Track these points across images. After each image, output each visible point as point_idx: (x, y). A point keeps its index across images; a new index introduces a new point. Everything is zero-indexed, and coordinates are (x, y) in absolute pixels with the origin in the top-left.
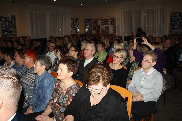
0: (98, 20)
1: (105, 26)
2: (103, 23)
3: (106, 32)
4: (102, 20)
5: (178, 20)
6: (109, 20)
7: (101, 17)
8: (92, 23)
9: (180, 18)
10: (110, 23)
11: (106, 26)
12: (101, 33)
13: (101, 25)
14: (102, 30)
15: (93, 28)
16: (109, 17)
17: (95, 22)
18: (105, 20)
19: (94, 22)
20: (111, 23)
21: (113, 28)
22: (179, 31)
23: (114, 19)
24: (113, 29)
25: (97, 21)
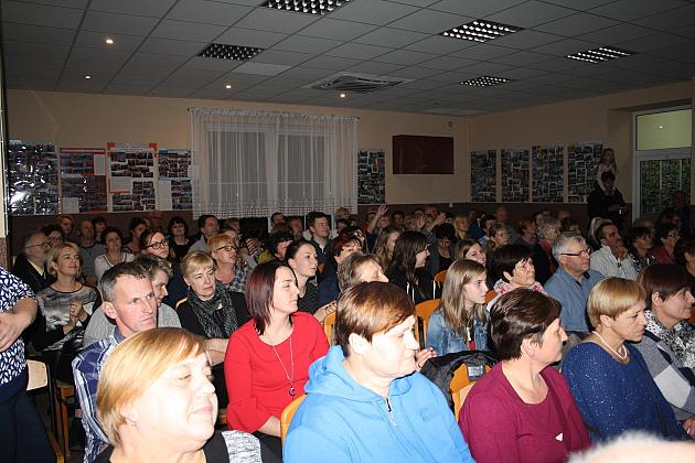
0: (95, 156)
1: (135, 183)
2: (125, 167)
3: (138, 206)
4: (114, 156)
5: (370, 170)
6: (155, 160)
7: (111, 145)
8: (59, 168)
9: (372, 166)
10: (160, 169)
11: (137, 180)
12: (110, 210)
13: (109, 176)
14: (117, 198)
15: (65, 190)
16: (153, 145)
17: (78, 165)
18: (133, 155)
19: (70, 164)
20: (163, 172)
21: (173, 189)
22: (372, 197)
23: (176, 155)
24: (174, 195)
25: (92, 159)
